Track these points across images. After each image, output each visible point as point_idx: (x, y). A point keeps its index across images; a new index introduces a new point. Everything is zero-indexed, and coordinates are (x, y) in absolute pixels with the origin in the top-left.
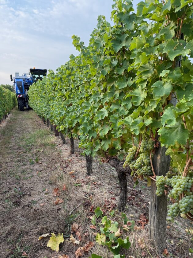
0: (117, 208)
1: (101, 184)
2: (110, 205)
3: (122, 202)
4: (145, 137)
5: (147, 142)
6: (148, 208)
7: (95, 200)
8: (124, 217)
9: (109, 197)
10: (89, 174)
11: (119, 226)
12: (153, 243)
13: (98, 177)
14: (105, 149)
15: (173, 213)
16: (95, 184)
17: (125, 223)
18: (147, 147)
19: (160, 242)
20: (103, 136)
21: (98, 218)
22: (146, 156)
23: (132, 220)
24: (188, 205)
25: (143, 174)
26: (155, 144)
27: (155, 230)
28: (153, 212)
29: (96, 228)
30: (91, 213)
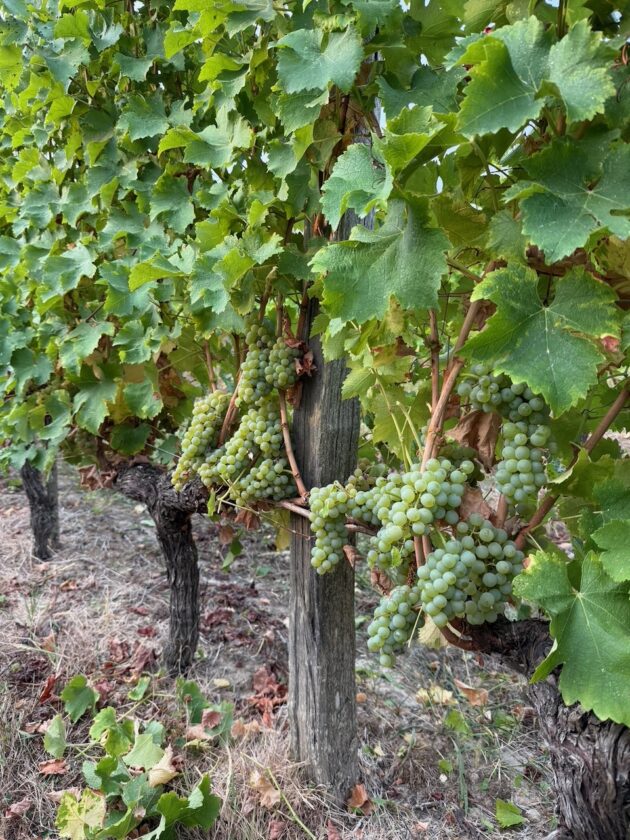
0: (162, 665)
1: (93, 585)
2: (131, 660)
3: (182, 638)
4: (257, 338)
5: (268, 355)
6: (284, 641)
7: (65, 653)
8: (188, 695)
9: (129, 630)
10: (43, 554)
11: (172, 737)
12: (309, 772)
13: (86, 562)
14: (92, 426)
15: (392, 631)
16: (69, 591)
17: (196, 719)
18: (267, 378)
19: (337, 764)
20: (79, 368)
21: (79, 721)
22: (266, 419)
23: (222, 699)
24: (458, 578)
25: (258, 493)
26: (297, 361)
27: (314, 720)
28: (303, 649)
29: (68, 767)
30: (45, 710)
